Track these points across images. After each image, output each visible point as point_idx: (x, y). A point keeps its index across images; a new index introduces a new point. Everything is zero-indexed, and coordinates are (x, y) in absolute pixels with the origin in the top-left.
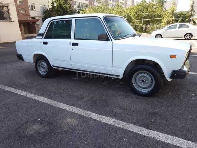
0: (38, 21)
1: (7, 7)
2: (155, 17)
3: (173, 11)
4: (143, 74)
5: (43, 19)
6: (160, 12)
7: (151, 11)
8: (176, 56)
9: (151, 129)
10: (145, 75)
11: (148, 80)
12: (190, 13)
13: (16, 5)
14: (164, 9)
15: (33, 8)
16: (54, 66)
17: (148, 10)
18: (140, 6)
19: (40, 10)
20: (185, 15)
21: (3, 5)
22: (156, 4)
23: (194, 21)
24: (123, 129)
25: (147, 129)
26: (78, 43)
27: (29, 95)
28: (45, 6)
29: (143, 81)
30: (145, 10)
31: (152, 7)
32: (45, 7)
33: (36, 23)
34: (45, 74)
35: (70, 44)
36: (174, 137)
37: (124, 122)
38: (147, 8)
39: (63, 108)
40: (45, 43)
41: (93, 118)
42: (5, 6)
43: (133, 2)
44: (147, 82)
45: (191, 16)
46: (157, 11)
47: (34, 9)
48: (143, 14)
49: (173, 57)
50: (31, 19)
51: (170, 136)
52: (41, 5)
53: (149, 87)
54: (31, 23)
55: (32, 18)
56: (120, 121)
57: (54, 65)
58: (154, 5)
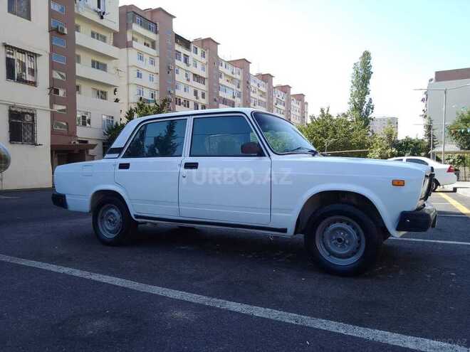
0: (93, 148)
1: (33, 115)
2: (351, 147)
3: (390, 136)
4: (338, 225)
5: (104, 144)
6: (363, 138)
7: (342, 134)
8: (404, 181)
9: (367, 327)
10: (344, 225)
11: (350, 236)
12: (426, 140)
13: (51, 112)
14: (371, 134)
15: (85, 121)
16: (137, 217)
17: (335, 133)
18: (319, 124)
19: (100, 127)
20: (417, 144)
21: (25, 111)
22: (353, 121)
23: (437, 157)
24: (303, 327)
25: (357, 327)
26: (197, 164)
27: (77, 273)
28: (112, 117)
29: (340, 240)
30: (330, 133)
31: (345, 127)
32: (112, 121)
33: (88, 152)
34: (112, 236)
35: (180, 165)
36: (419, 339)
37: (303, 316)
38: (334, 129)
39: (160, 294)
40: (124, 166)
41: (232, 309)
42: (28, 113)
43: (304, 117)
44: (349, 243)
45: (429, 146)
46: (357, 136)
47: (88, 125)
48: (325, 141)
49: (398, 183)
50: (77, 143)
51: (410, 337)
52: (104, 117)
53: (354, 254)
54: (76, 152)
55: (79, 141)
56: (295, 315)
57: (139, 214)
58: (348, 124)
